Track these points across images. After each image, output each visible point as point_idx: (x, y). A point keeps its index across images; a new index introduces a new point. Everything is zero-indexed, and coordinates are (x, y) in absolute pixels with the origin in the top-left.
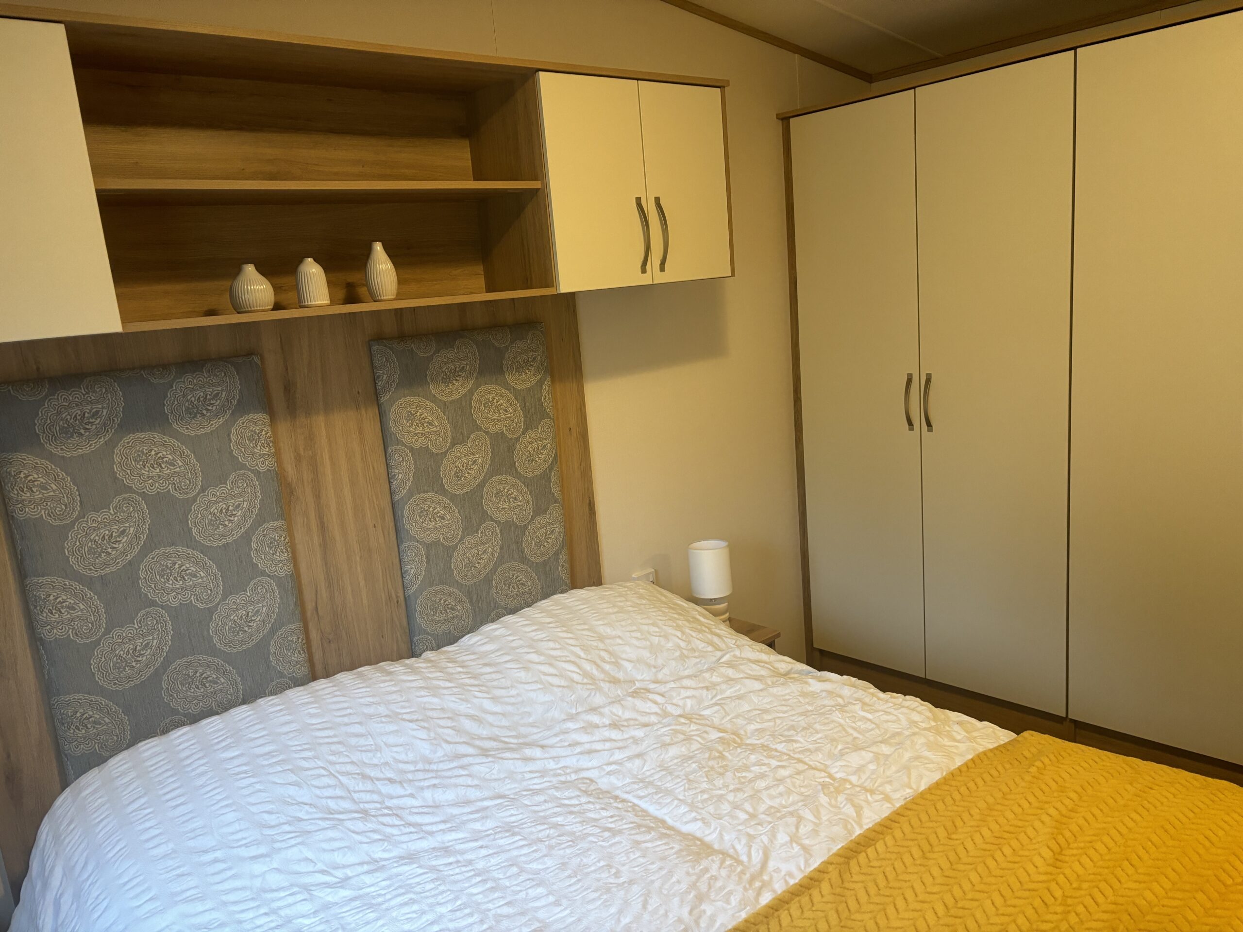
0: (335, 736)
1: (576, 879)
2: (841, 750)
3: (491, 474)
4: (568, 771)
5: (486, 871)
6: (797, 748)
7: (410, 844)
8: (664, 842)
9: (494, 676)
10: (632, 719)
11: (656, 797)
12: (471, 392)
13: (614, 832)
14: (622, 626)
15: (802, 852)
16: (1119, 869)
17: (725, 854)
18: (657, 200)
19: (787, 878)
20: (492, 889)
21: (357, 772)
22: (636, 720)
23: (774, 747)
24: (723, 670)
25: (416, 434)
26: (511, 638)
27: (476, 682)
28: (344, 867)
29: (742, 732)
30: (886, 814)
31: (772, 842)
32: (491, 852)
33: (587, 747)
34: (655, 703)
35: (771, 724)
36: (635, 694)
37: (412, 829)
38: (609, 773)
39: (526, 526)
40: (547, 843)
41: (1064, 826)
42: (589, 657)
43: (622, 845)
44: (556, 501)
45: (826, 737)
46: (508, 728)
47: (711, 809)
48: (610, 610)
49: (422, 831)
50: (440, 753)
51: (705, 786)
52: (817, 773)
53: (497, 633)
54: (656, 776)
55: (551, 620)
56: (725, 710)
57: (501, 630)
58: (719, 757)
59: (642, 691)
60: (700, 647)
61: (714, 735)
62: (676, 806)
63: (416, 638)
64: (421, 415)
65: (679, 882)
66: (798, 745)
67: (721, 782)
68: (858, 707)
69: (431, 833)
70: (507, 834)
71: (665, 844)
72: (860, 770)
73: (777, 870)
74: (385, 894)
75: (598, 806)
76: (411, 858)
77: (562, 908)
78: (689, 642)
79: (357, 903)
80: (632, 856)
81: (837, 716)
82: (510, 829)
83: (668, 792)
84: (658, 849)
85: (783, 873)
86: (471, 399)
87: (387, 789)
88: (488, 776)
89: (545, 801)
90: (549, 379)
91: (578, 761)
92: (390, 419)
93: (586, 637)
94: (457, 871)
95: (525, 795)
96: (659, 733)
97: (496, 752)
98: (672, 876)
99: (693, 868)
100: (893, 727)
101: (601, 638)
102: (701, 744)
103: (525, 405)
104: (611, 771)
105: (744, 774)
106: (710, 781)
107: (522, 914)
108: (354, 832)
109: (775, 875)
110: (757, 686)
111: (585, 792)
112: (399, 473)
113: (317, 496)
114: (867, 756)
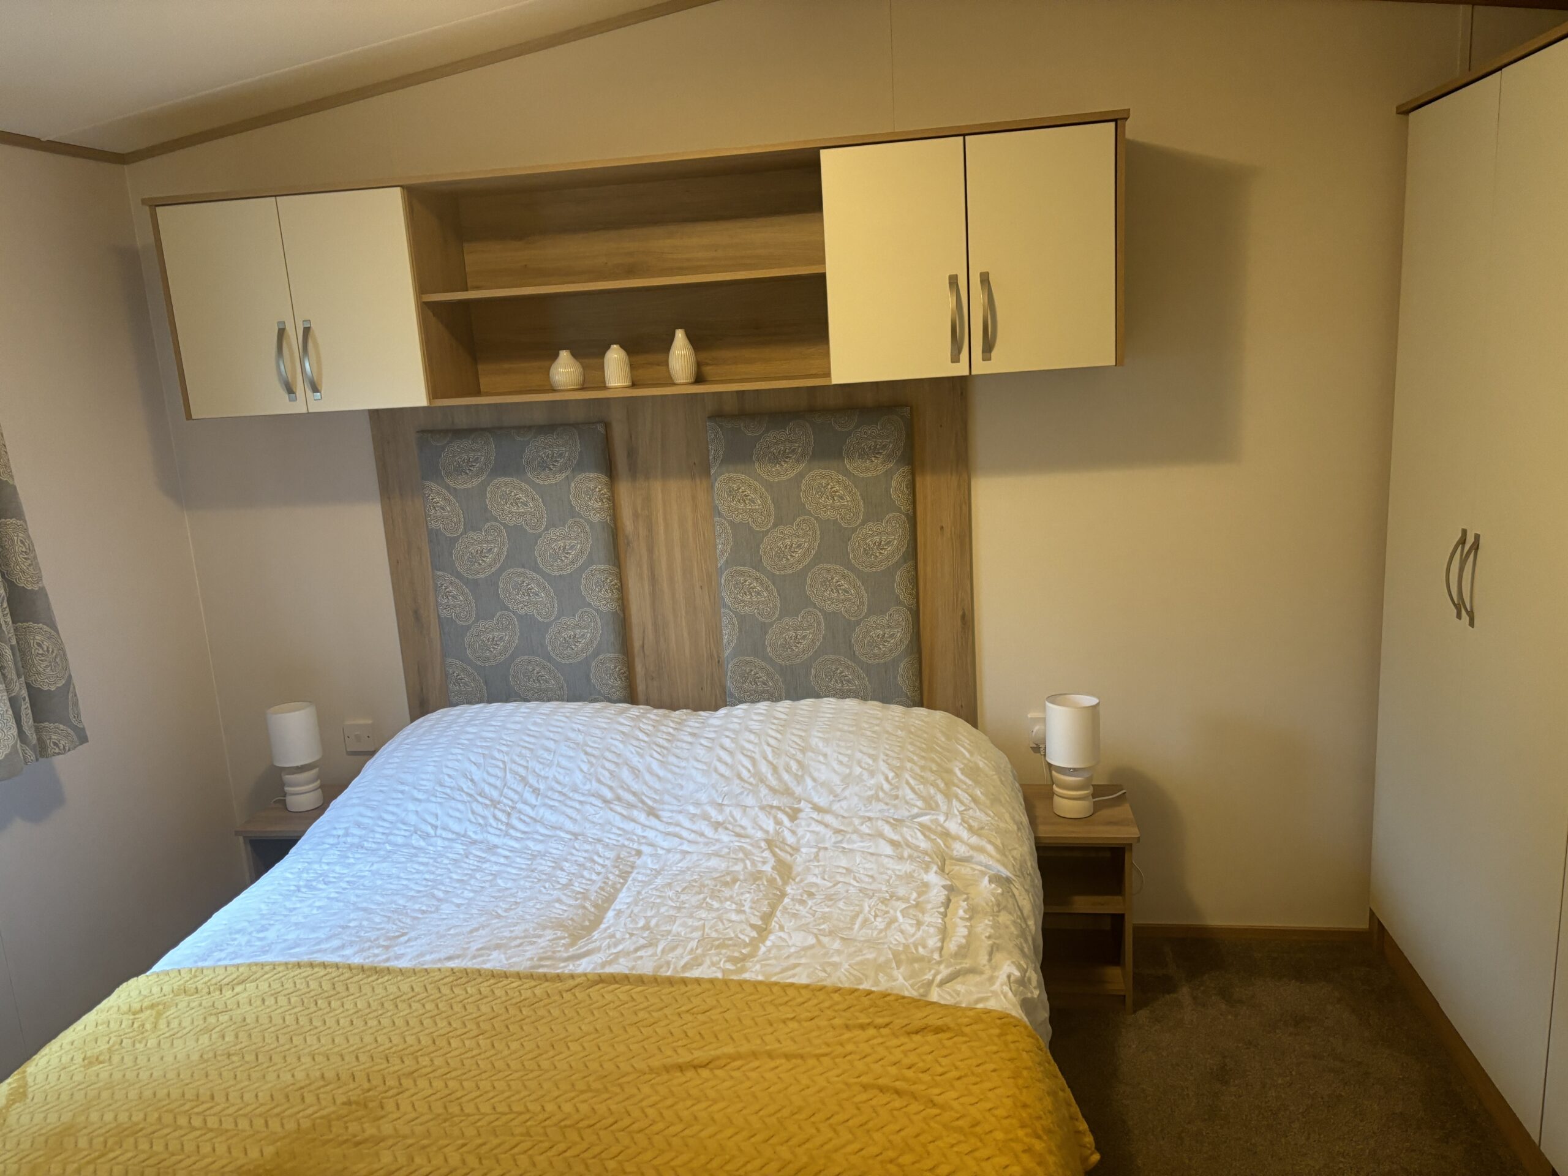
0: (534, 744)
1: (493, 900)
3: (819, 560)
4: (640, 840)
7: (488, 835)
10: (740, 826)
11: (640, 885)
12: (801, 475)
14: (838, 745)
18: (985, 277)
25: (735, 509)
27: (667, 745)
28: (446, 829)
29: (798, 878)
32: (506, 862)
33: (678, 830)
37: (502, 827)
38: (655, 855)
39: (857, 623)
42: (775, 761)
44: (900, 604)
46: (656, 791)
48: (847, 728)
49: (505, 831)
50: (588, 787)
51: (671, 893)
56: (817, 856)
58: (725, 882)
60: (906, 797)
62: (633, 896)
63: (727, 699)
64: (743, 492)
66: (800, 908)
67: (687, 898)
75: (601, 870)
76: (474, 843)
78: (897, 788)
79: (412, 851)
86: (801, 482)
90: (904, 469)
91: (656, 837)
92: (715, 492)
93: (790, 742)
99: (539, 931)
101: (806, 749)
103: (868, 495)
104: (660, 855)
106: (680, 893)
111: (619, 858)
112: (719, 543)
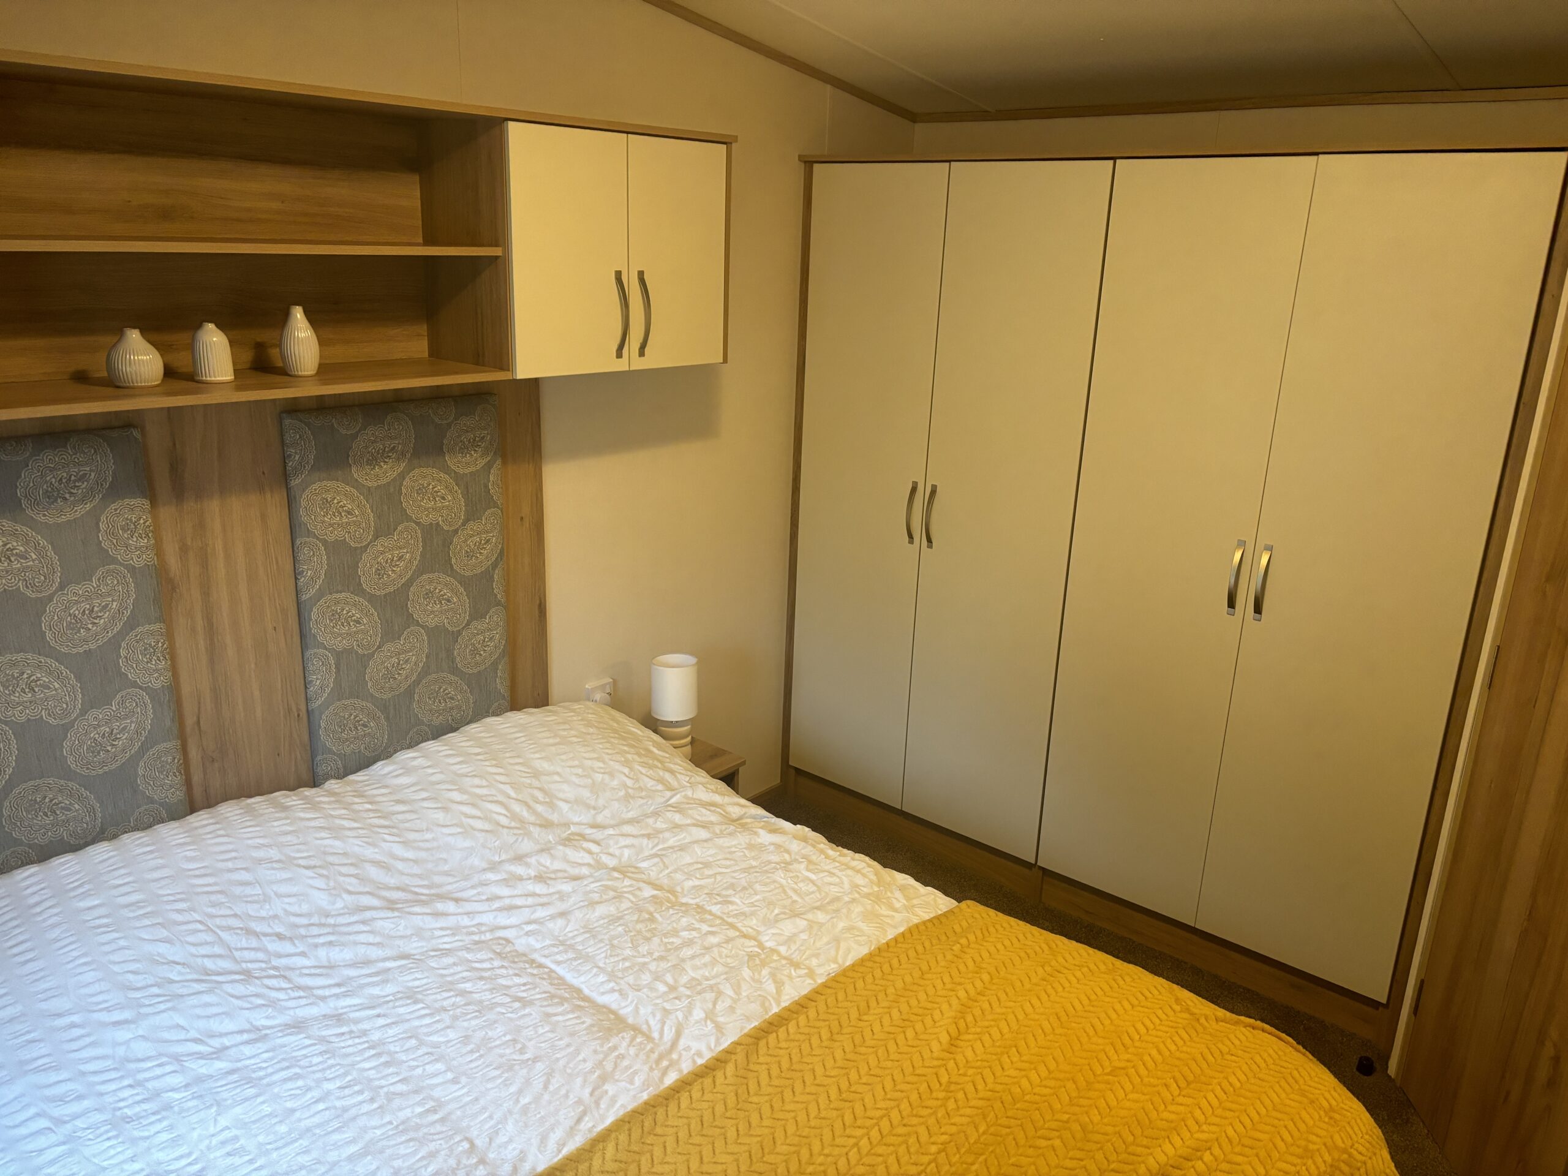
0: (215, 884)
1: (478, 1054)
2: (777, 915)
3: (421, 571)
4: (483, 929)
5: (382, 1043)
6: (732, 911)
7: (297, 1011)
8: (576, 1015)
9: (408, 816)
10: (560, 871)
11: (575, 963)
12: (402, 476)
13: (525, 1003)
14: (563, 761)
15: (714, 1031)
16: (1006, 1056)
17: (636, 1029)
18: (641, 274)
19: (696, 1057)
20: (387, 1064)
21: (241, 926)
22: (565, 871)
23: (708, 908)
24: (669, 814)
25: (331, 525)
26: (430, 771)
27: (386, 823)
28: (221, 1035)
29: (679, 889)
30: (804, 992)
31: (687, 1018)
32: (389, 1021)
33: (507, 901)
34: (590, 852)
35: (712, 880)
36: (567, 841)
37: (302, 994)
38: (527, 934)
39: (459, 633)
40: (451, 1013)
41: (968, 1010)
42: (520, 797)
43: (532, 1017)
44: (499, 604)
45: (764, 900)
46: (419, 876)
47: (631, 979)
48: (551, 741)
49: (313, 995)
50: (339, 904)
51: (628, 952)
52: (748, 943)
53: (415, 763)
54: (579, 939)
55: (479, 750)
56: (664, 863)
57: (420, 760)
58: (649, 920)
59: (576, 838)
60: (649, 786)
61: (648, 892)
62: (595, 975)
63: (319, 758)
64: (338, 503)
65: (584, 1061)
66: (735, 907)
67: (646, 948)
68: (802, 866)
69: (323, 998)
70: (409, 1002)
71: (576, 1018)
72: (790, 940)
73: (688, 1049)
74: (266, 1068)
75: (511, 972)
76: (298, 1026)
77: (461, 1086)
78: (637, 780)
79: (235, 1077)
80: (541, 1031)
81: (780, 876)
82: (411, 995)
83: (587, 958)
84: (568, 1023)
85: (693, 1052)
86: (401, 484)
87: (274, 946)
88: (392, 933)
89: (454, 964)
90: (499, 461)
91: (495, 918)
92: (300, 507)
93: (519, 773)
94: (350, 1042)
95: (433, 956)
96: (588, 889)
97: (404, 905)
98: (579, 1054)
99: (602, 1046)
100: (834, 890)
101: (536, 774)
102: (632, 902)
103: (468, 491)
104: (530, 931)
105: (671, 940)
106: (635, 947)
107: (416, 1092)
108: (233, 996)
109: (684, 1053)
110: (703, 834)
111: (499, 954)
112: (308, 569)
113: (206, 593)
114: (802, 923)
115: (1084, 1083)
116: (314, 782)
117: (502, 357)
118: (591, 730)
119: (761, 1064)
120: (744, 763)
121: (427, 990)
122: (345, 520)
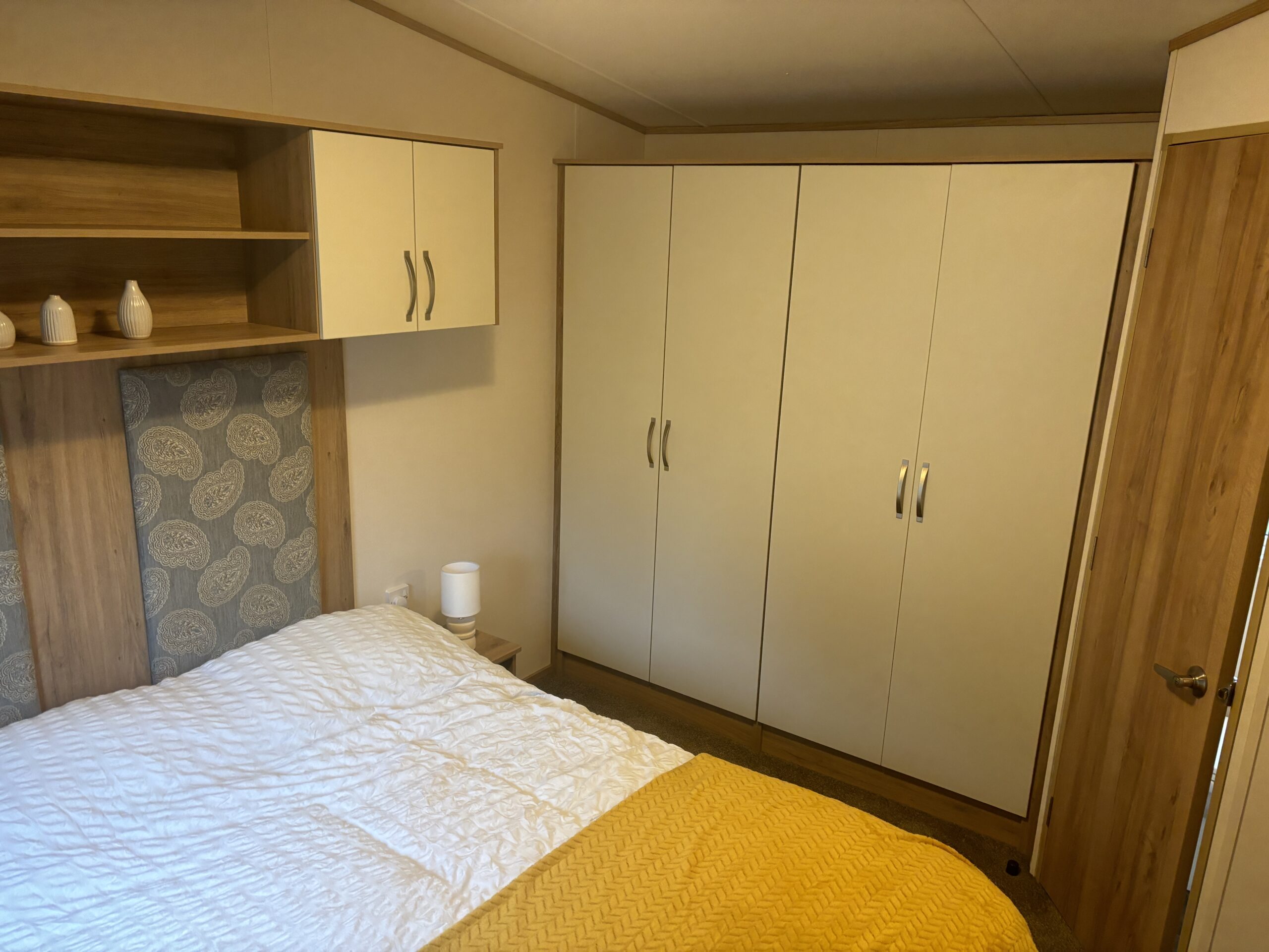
0: (65, 771)
1: (297, 905)
2: (549, 773)
3: (244, 499)
4: (302, 797)
5: (214, 900)
6: (511, 772)
7: (139, 877)
8: (382, 866)
9: (235, 706)
10: (367, 746)
11: (380, 822)
12: (226, 422)
13: (338, 858)
14: (367, 654)
15: (499, 872)
16: (735, 877)
17: (433, 874)
18: (426, 254)
19: (483, 895)
20: (218, 918)
21: (88, 806)
22: (371, 746)
23: (492, 771)
24: (457, 696)
25: (165, 463)
26: (254, 666)
27: (217, 712)
28: (73, 900)
29: (467, 757)
30: (572, 835)
31: (475, 862)
32: (219, 881)
33: (322, 773)
34: (391, 729)
35: (494, 748)
36: (372, 721)
37: (142, 862)
38: (340, 800)
39: (278, 550)
40: (274, 871)
41: (705, 842)
42: (331, 686)
43: (344, 870)
44: (311, 525)
45: (538, 762)
46: (246, 756)
47: (428, 833)
48: (357, 638)
49: (153, 863)
50: (175, 784)
51: (425, 811)
52: (524, 797)
53: (241, 661)
54: (383, 802)
55: (296, 648)
56: (454, 736)
57: (245, 658)
58: (442, 783)
59: (380, 718)
60: (440, 672)
61: (441, 760)
62: (398, 831)
63: (156, 659)
64: (171, 444)
65: (389, 904)
66: (514, 769)
67: (441, 806)
68: (569, 732)
69: (161, 865)
70: (237, 864)
71: (382, 868)
72: (561, 792)
73: (476, 888)
74: (113, 927)
75: (326, 833)
76: (140, 890)
77: (283, 933)
78: (430, 668)
79: (85, 936)
80: (352, 881)
81: (550, 742)
82: (239, 859)
83: (392, 817)
84: (376, 873)
85: (480, 890)
86: (226, 428)
87: (118, 822)
88: (221, 806)
89: (277, 829)
90: (309, 407)
91: (312, 787)
92: (137, 447)
93: (330, 666)
94: (186, 901)
95: (258, 824)
96: (391, 759)
97: (232, 782)
98: (384, 899)
99: (404, 890)
100: (596, 751)
101: (345, 666)
102: (428, 769)
103: (283, 433)
104: (342, 797)
105: (462, 799)
106: (431, 806)
107: (244, 940)
108: (82, 867)
109: (474, 892)
110: (487, 710)
111: (316, 818)
112: (144, 500)
113: (54, 522)
114: (569, 779)
115: (797, 896)
116: (152, 680)
117: (311, 322)
118: (391, 628)
119: (538, 897)
120: (520, 650)
121: (253, 853)
122: (177, 458)
